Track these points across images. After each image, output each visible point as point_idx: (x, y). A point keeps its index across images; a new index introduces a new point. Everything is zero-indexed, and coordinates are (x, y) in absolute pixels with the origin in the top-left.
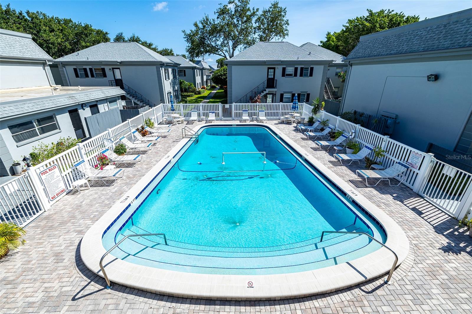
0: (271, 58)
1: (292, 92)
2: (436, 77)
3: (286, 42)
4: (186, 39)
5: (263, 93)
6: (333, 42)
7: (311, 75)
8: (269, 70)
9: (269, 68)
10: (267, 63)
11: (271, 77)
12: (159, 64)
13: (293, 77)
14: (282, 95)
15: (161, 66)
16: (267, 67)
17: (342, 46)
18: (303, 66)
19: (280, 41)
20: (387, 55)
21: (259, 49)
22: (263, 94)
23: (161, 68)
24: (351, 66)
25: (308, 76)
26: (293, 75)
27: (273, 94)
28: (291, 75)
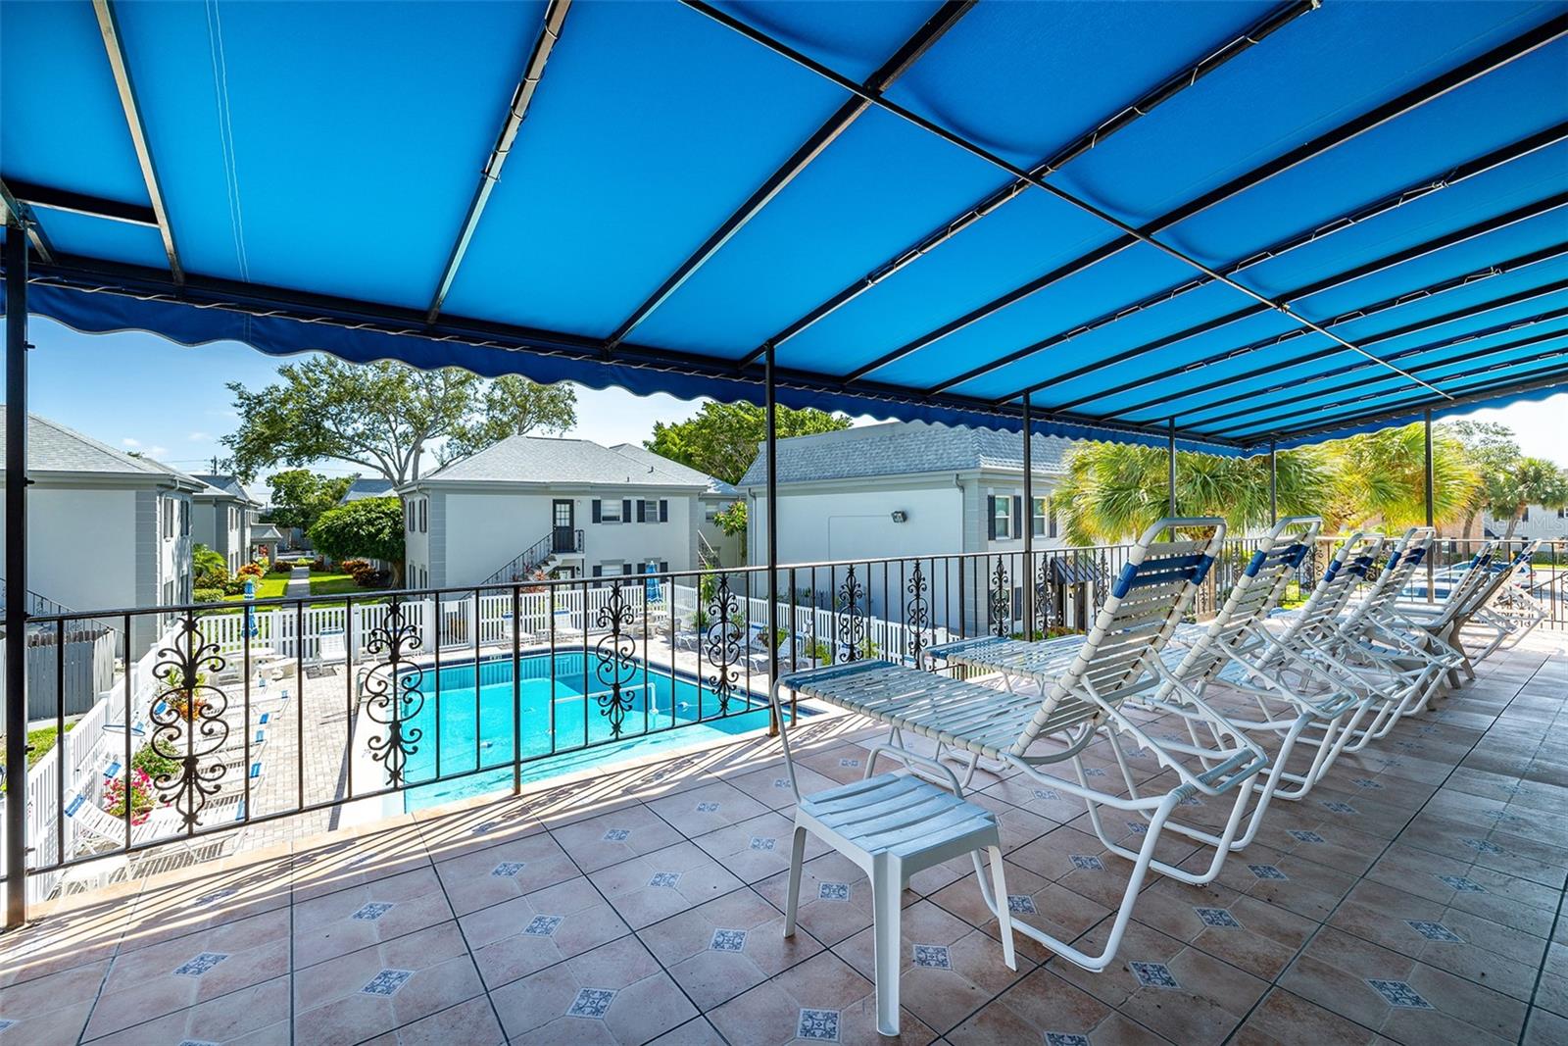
0: (558, 475)
1: (624, 560)
2: (904, 516)
3: (587, 441)
4: (242, 410)
5: (548, 565)
6: (675, 445)
7: (664, 518)
8: (558, 506)
9: (555, 502)
10: (553, 489)
11: (563, 525)
12: (152, 485)
13: (621, 523)
14: (597, 570)
15: (158, 489)
16: (549, 499)
17: (701, 455)
18: (642, 498)
19: (556, 435)
20: (819, 478)
21: (518, 454)
22: (547, 569)
23: (158, 498)
24: (755, 497)
25: (656, 521)
26: (621, 519)
27: (572, 568)
28: (615, 519)
